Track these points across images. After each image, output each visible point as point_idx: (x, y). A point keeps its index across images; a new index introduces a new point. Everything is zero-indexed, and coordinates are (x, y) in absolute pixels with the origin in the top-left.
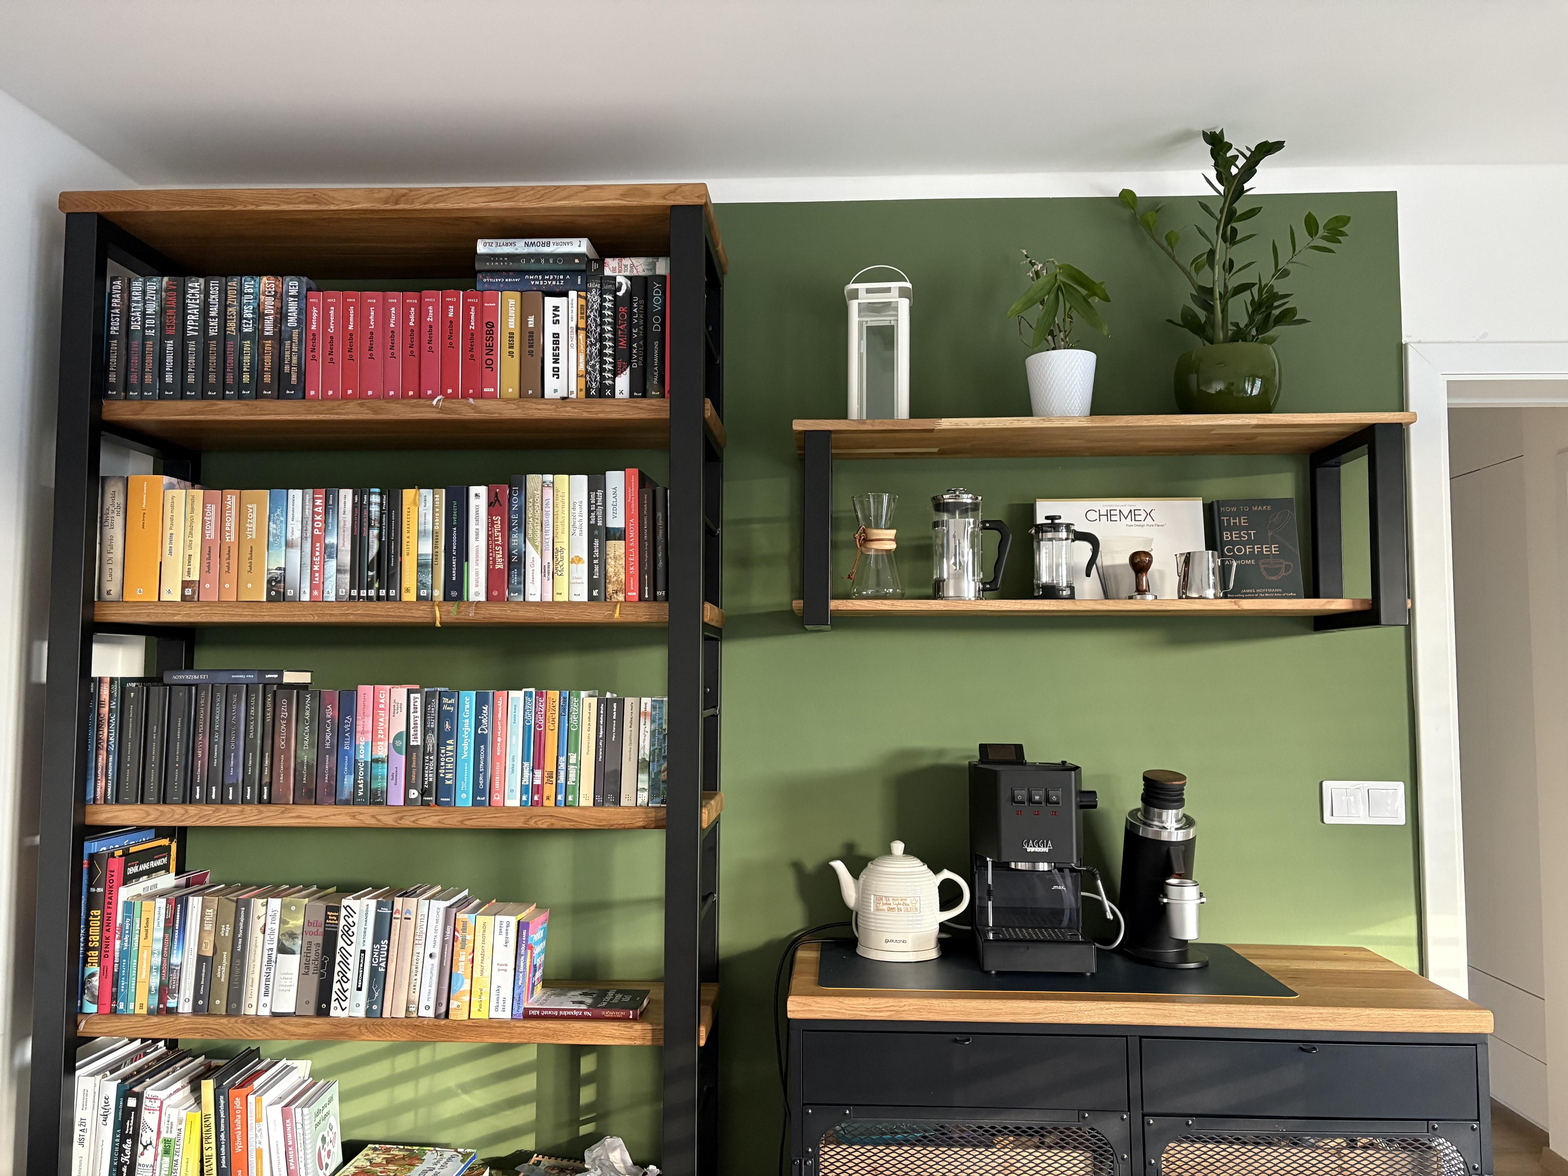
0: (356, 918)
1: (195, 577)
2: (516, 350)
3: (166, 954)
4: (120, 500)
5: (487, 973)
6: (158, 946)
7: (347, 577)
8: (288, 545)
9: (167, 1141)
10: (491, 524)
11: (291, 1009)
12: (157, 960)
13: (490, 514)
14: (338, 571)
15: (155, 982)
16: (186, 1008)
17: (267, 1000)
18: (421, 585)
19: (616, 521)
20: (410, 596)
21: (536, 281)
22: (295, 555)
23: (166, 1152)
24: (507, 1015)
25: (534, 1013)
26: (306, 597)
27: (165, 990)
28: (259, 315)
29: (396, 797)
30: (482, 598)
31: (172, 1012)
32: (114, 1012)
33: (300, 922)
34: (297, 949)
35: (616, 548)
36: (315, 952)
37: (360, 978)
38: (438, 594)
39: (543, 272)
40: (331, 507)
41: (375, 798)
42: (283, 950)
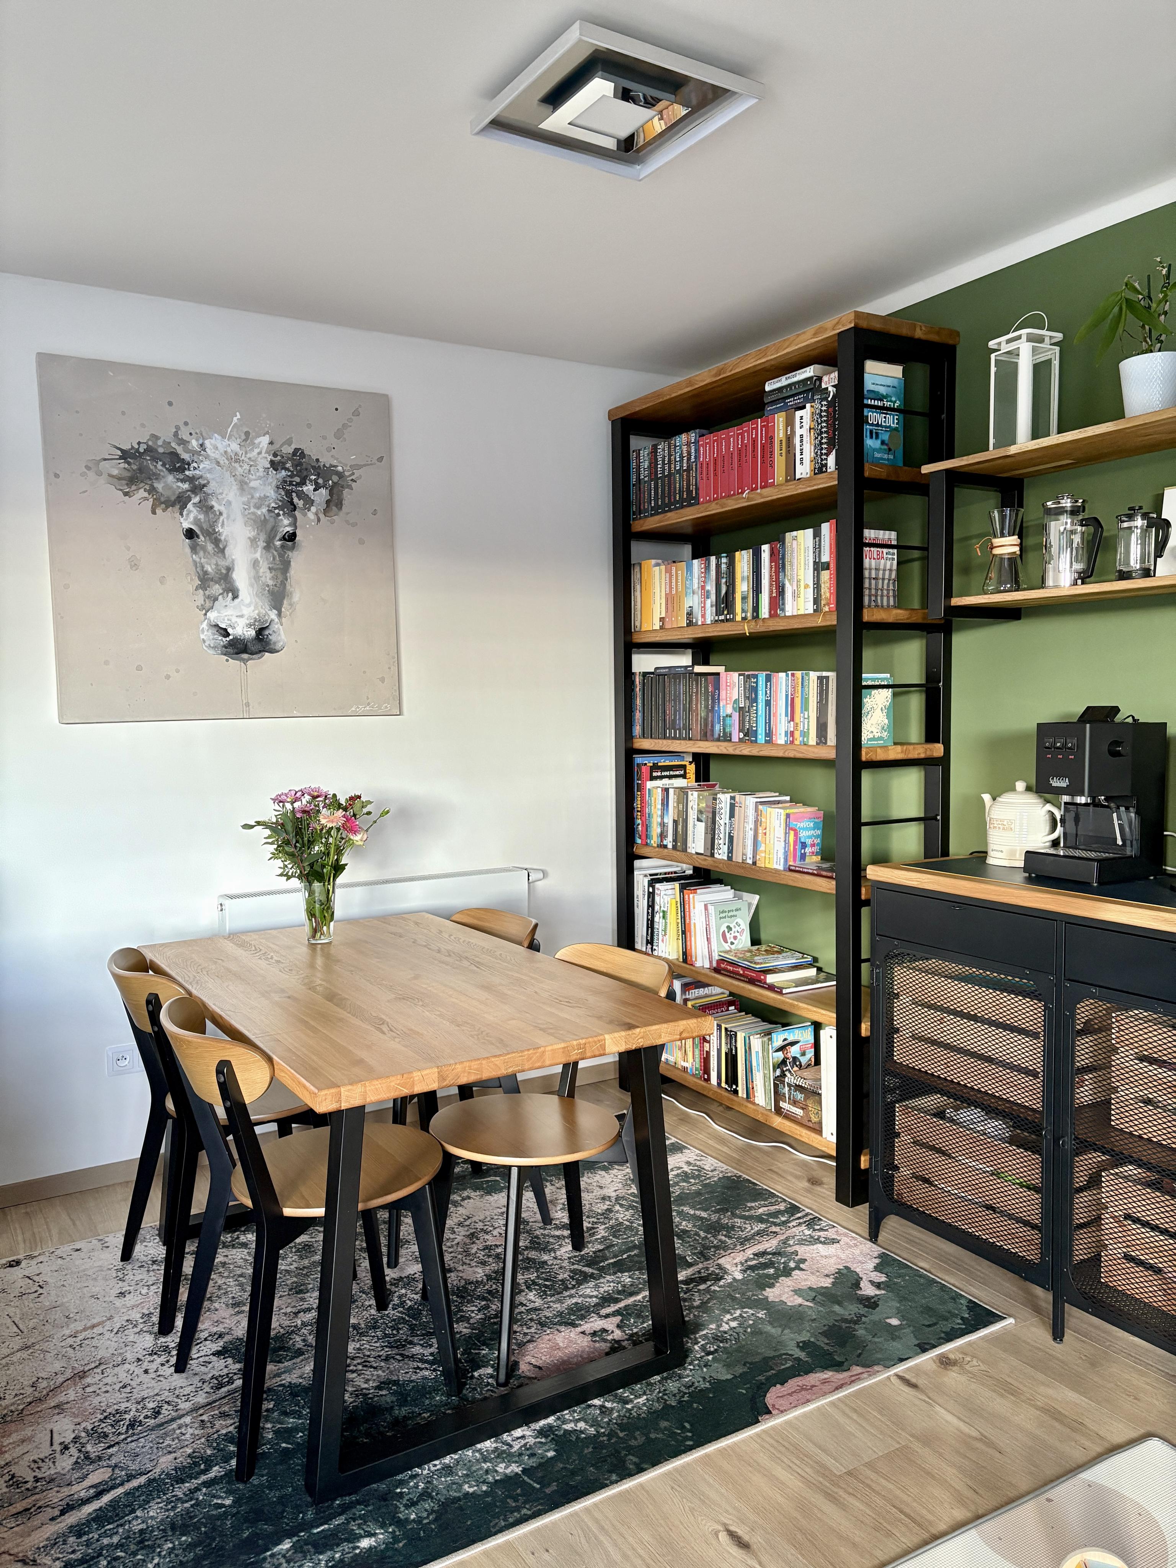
0: (723, 805)
1: (663, 615)
2: (784, 451)
3: (662, 817)
4: (639, 576)
5: (772, 842)
6: (659, 813)
7: (714, 608)
8: (694, 593)
9: (664, 912)
10: (771, 567)
11: (702, 852)
12: (659, 820)
13: (771, 562)
14: (712, 606)
15: (659, 830)
16: (670, 846)
17: (694, 845)
18: (743, 611)
19: (825, 558)
20: (738, 618)
21: (791, 402)
22: (696, 597)
23: (664, 917)
24: (781, 868)
25: (793, 868)
26: (700, 623)
27: (663, 836)
28: (682, 457)
29: (735, 738)
30: (767, 616)
31: (665, 847)
32: (647, 844)
33: (704, 805)
34: (703, 819)
35: (825, 575)
36: (710, 820)
37: (725, 839)
38: (749, 615)
39: (793, 396)
40: (707, 568)
41: (726, 737)
42: (699, 820)
